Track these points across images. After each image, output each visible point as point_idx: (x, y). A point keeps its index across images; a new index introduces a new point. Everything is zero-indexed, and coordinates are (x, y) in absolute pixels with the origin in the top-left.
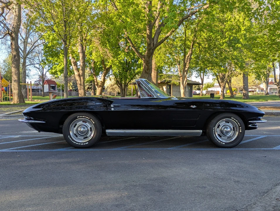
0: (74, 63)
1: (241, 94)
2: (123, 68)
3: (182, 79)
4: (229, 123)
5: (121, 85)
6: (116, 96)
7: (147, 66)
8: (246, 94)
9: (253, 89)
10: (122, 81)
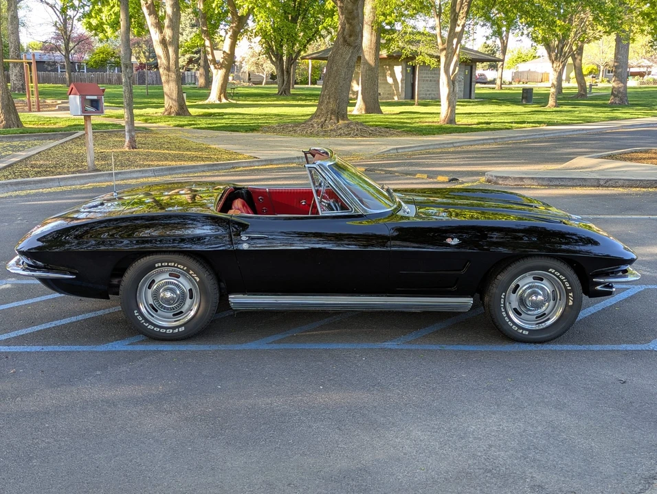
0: (148, 8)
1: (609, 81)
2: (285, 12)
3: (446, 56)
4: (542, 280)
5: (279, 57)
6: (267, 83)
7: (350, 24)
8: (619, 92)
9: (643, 67)
10: (282, 46)
